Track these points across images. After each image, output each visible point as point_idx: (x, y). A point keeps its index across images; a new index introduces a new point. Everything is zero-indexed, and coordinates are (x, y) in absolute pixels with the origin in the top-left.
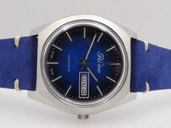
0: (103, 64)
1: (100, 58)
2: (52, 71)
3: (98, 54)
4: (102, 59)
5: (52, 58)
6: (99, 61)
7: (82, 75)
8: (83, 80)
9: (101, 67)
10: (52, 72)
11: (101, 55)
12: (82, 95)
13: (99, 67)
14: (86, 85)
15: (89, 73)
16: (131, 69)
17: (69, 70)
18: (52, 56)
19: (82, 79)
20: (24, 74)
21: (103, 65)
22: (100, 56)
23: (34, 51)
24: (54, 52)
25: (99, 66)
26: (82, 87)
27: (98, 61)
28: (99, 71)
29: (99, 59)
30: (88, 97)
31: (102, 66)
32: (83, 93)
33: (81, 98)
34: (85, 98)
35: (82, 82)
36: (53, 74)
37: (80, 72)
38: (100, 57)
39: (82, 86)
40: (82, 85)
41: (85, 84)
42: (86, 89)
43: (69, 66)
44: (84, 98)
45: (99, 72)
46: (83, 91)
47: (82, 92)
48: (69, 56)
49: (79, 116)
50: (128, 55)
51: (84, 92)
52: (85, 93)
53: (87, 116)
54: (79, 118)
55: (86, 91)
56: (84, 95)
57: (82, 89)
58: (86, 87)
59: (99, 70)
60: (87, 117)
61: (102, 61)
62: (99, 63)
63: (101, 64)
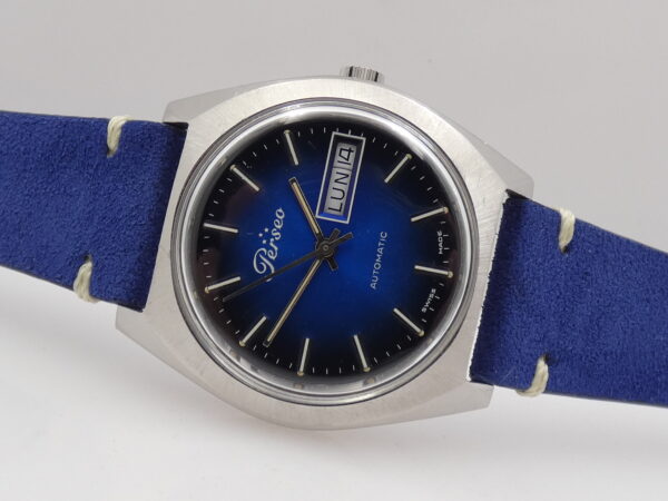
0: (261, 235)
1: (267, 257)
2: (440, 245)
4: (262, 252)
5: (434, 291)
6: (273, 249)
7: (341, 213)
8: (339, 194)
9: (271, 227)
10: (441, 241)
11: (261, 268)
12: (354, 148)
13: (279, 227)
14: (335, 176)
15: (317, 216)
17: (384, 236)
18: (431, 296)
19: (344, 201)
20: (540, 260)
21: (263, 232)
22: (268, 266)
23: (495, 328)
24: (424, 310)
25: (278, 230)
26: (349, 173)
27: (276, 248)
28: (280, 214)
29: (273, 258)
30: (334, 133)
31: (266, 230)
32: (350, 151)
33: (359, 135)
35: (345, 188)
36: (440, 234)
37: (347, 222)
38: (266, 260)
39: (348, 176)
40: (347, 180)
41: (336, 181)
42: (336, 164)
43: (380, 250)
45: (280, 210)
46: (348, 160)
47: (353, 155)
48: (373, 286)
49: (376, 80)
51: (345, 154)
52: (342, 149)
53: (350, 75)
54: (377, 74)
55: (338, 158)
58: (335, 170)
59: (281, 218)
60: (350, 72)
61: (265, 246)
62: (275, 243)
63: (268, 236)
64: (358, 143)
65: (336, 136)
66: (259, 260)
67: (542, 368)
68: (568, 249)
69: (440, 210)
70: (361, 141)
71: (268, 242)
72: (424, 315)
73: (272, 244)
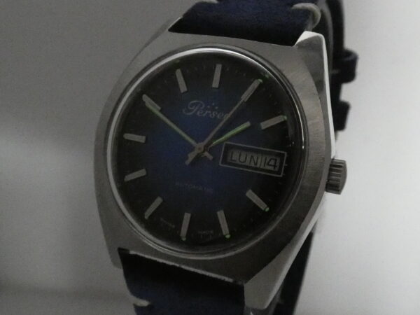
0: (213, 104)
3: (188, 114)
4: (201, 106)
6: (204, 113)
7: (229, 160)
9: (219, 111)
10: (207, 232)
11: (192, 106)
14: (255, 156)
18: (171, 225)
19: (238, 162)
27: (204, 115)
29: (198, 113)
30: (286, 153)
32: (275, 166)
33: (284, 172)
34: (286, 163)
35: (247, 163)
36: (211, 232)
38: (196, 109)
40: (253, 165)
41: (252, 157)
43: (201, 188)
46: (268, 164)
47: (271, 168)
48: (178, 184)
51: (272, 162)
52: (276, 160)
55: (269, 157)
56: (278, 164)
57: (262, 167)
58: (260, 156)
61: (206, 107)
62: (208, 114)
63: (213, 109)
64: (279, 171)
65: (283, 154)
70: (280, 174)
71: (209, 110)
72: (158, 219)
73: (207, 112)
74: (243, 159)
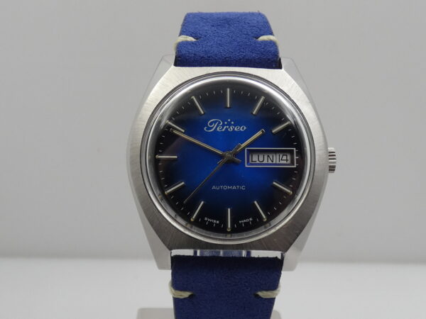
0: (229, 120)
1: (218, 126)
2: (245, 221)
4: (220, 123)
5: (218, 222)
6: (223, 128)
7: (250, 162)
9: (235, 125)
10: (247, 220)
11: (211, 124)
12: (289, 162)
14: (271, 155)
15: (246, 149)
16: (235, 66)
17: (243, 188)
18: (215, 221)
19: (258, 162)
21: (231, 121)
24: (206, 219)
25: (234, 129)
26: (274, 162)
27: (224, 130)
28: (243, 128)
29: (218, 130)
30: (295, 149)
31: (232, 123)
32: (287, 160)
33: (297, 163)
34: (297, 156)
35: (265, 162)
36: (251, 219)
37: (246, 166)
38: (215, 126)
39: (272, 161)
40: (270, 162)
41: (268, 156)
42: (278, 154)
43: (234, 188)
44: (295, 158)
45: (245, 128)
46: (282, 160)
47: (285, 162)
48: (214, 188)
49: (330, 170)
50: (211, 72)
51: (285, 158)
52: (287, 156)
54: (334, 170)
55: (281, 154)
56: (289, 157)
57: (278, 162)
58: (274, 154)
59: (241, 129)
60: (332, 155)
61: (223, 123)
62: (227, 129)
63: (229, 124)
64: (292, 163)
65: (293, 150)
66: (215, 122)
67: (186, 294)
68: (257, 296)
69: (264, 217)
70: (294, 165)
71: (226, 125)
72: (203, 219)
74: (261, 159)
